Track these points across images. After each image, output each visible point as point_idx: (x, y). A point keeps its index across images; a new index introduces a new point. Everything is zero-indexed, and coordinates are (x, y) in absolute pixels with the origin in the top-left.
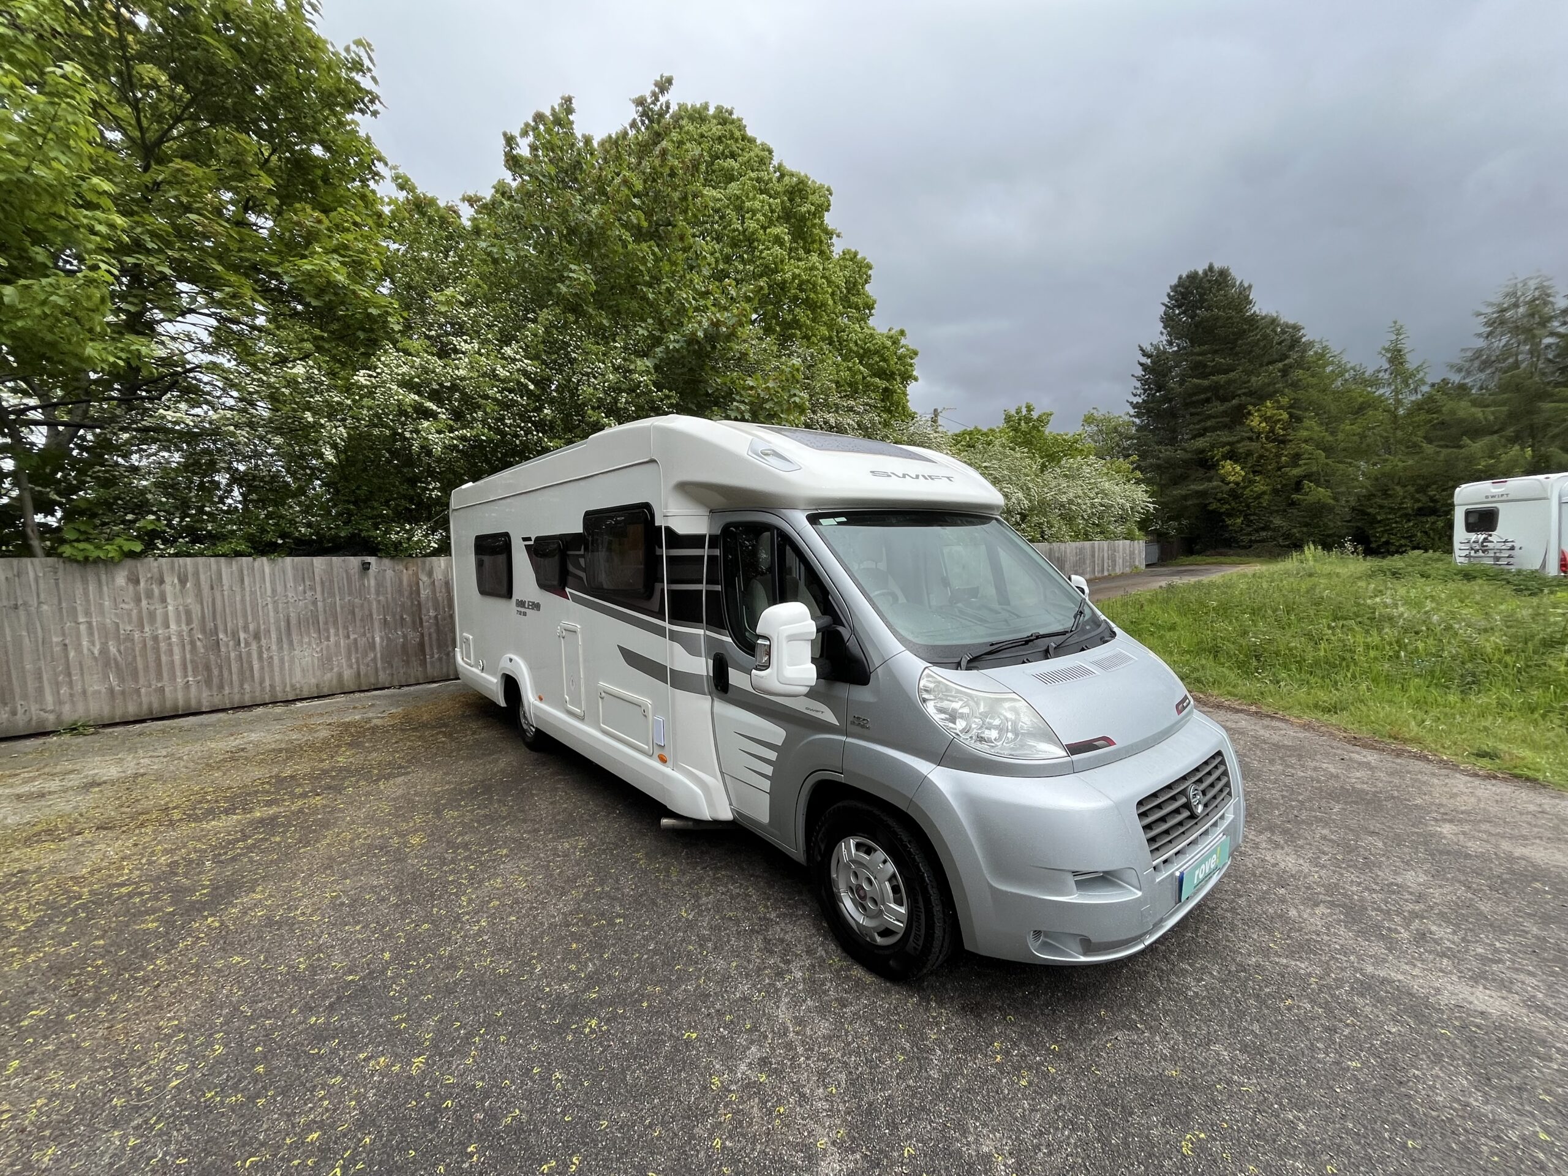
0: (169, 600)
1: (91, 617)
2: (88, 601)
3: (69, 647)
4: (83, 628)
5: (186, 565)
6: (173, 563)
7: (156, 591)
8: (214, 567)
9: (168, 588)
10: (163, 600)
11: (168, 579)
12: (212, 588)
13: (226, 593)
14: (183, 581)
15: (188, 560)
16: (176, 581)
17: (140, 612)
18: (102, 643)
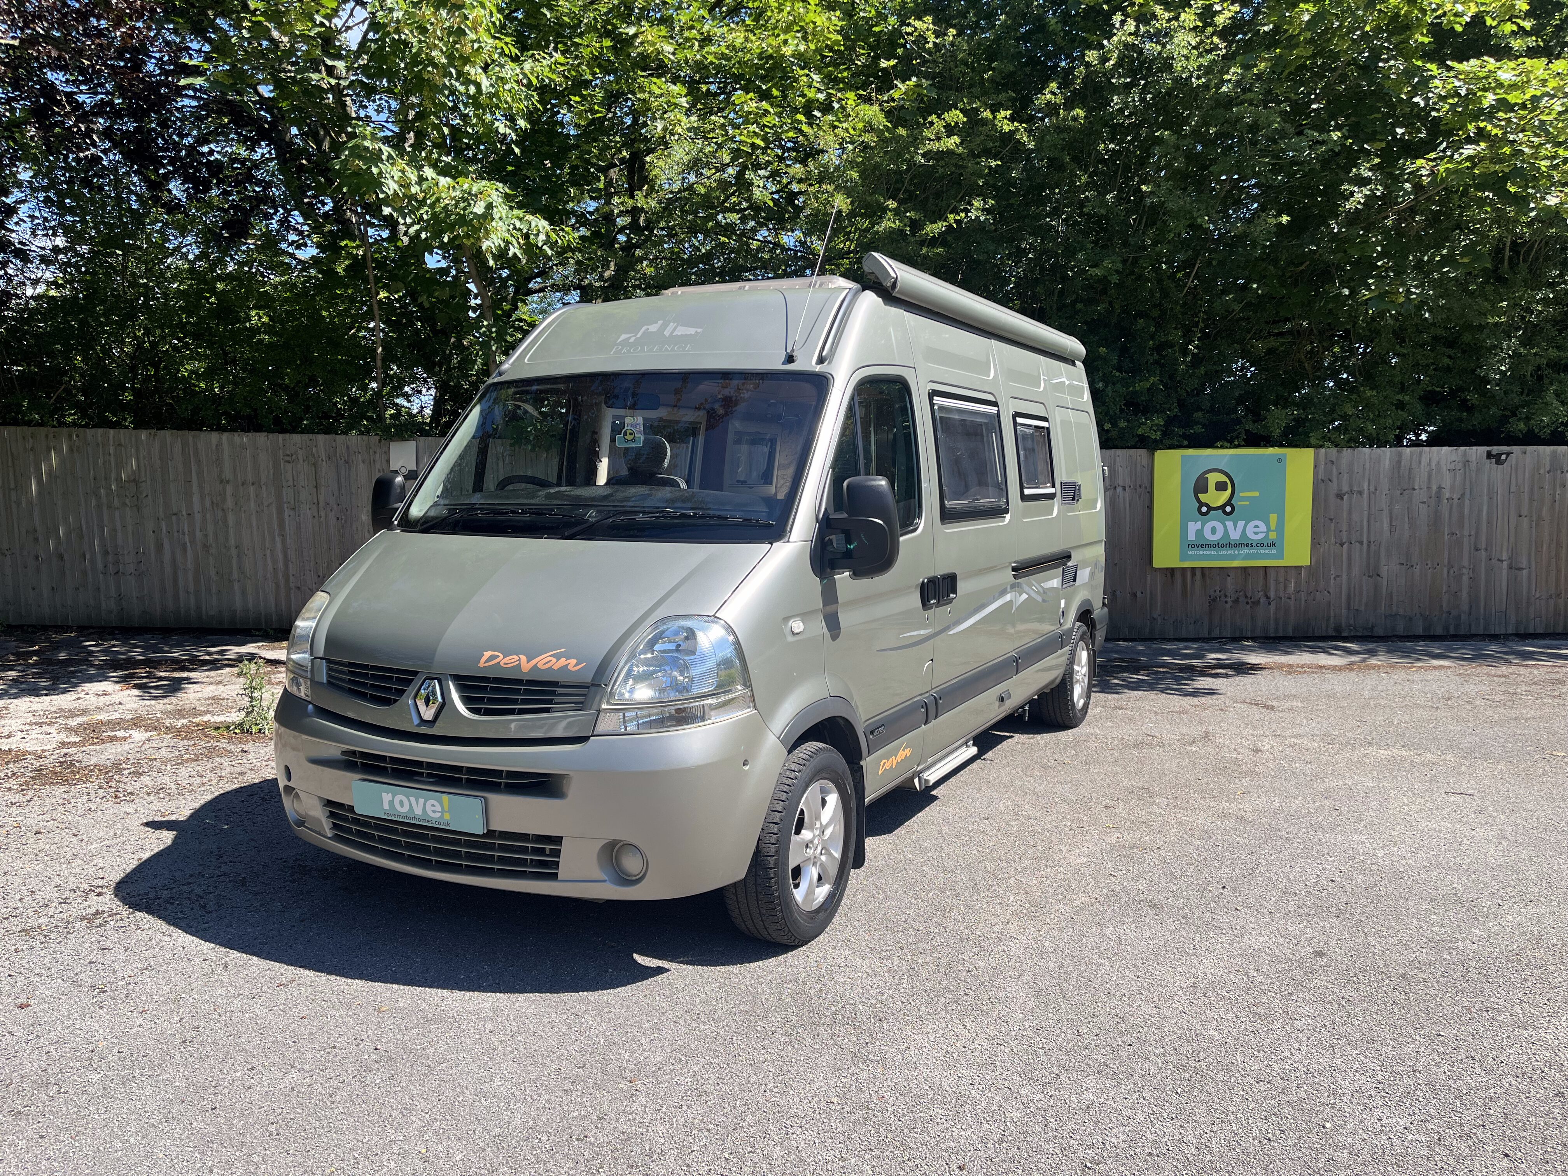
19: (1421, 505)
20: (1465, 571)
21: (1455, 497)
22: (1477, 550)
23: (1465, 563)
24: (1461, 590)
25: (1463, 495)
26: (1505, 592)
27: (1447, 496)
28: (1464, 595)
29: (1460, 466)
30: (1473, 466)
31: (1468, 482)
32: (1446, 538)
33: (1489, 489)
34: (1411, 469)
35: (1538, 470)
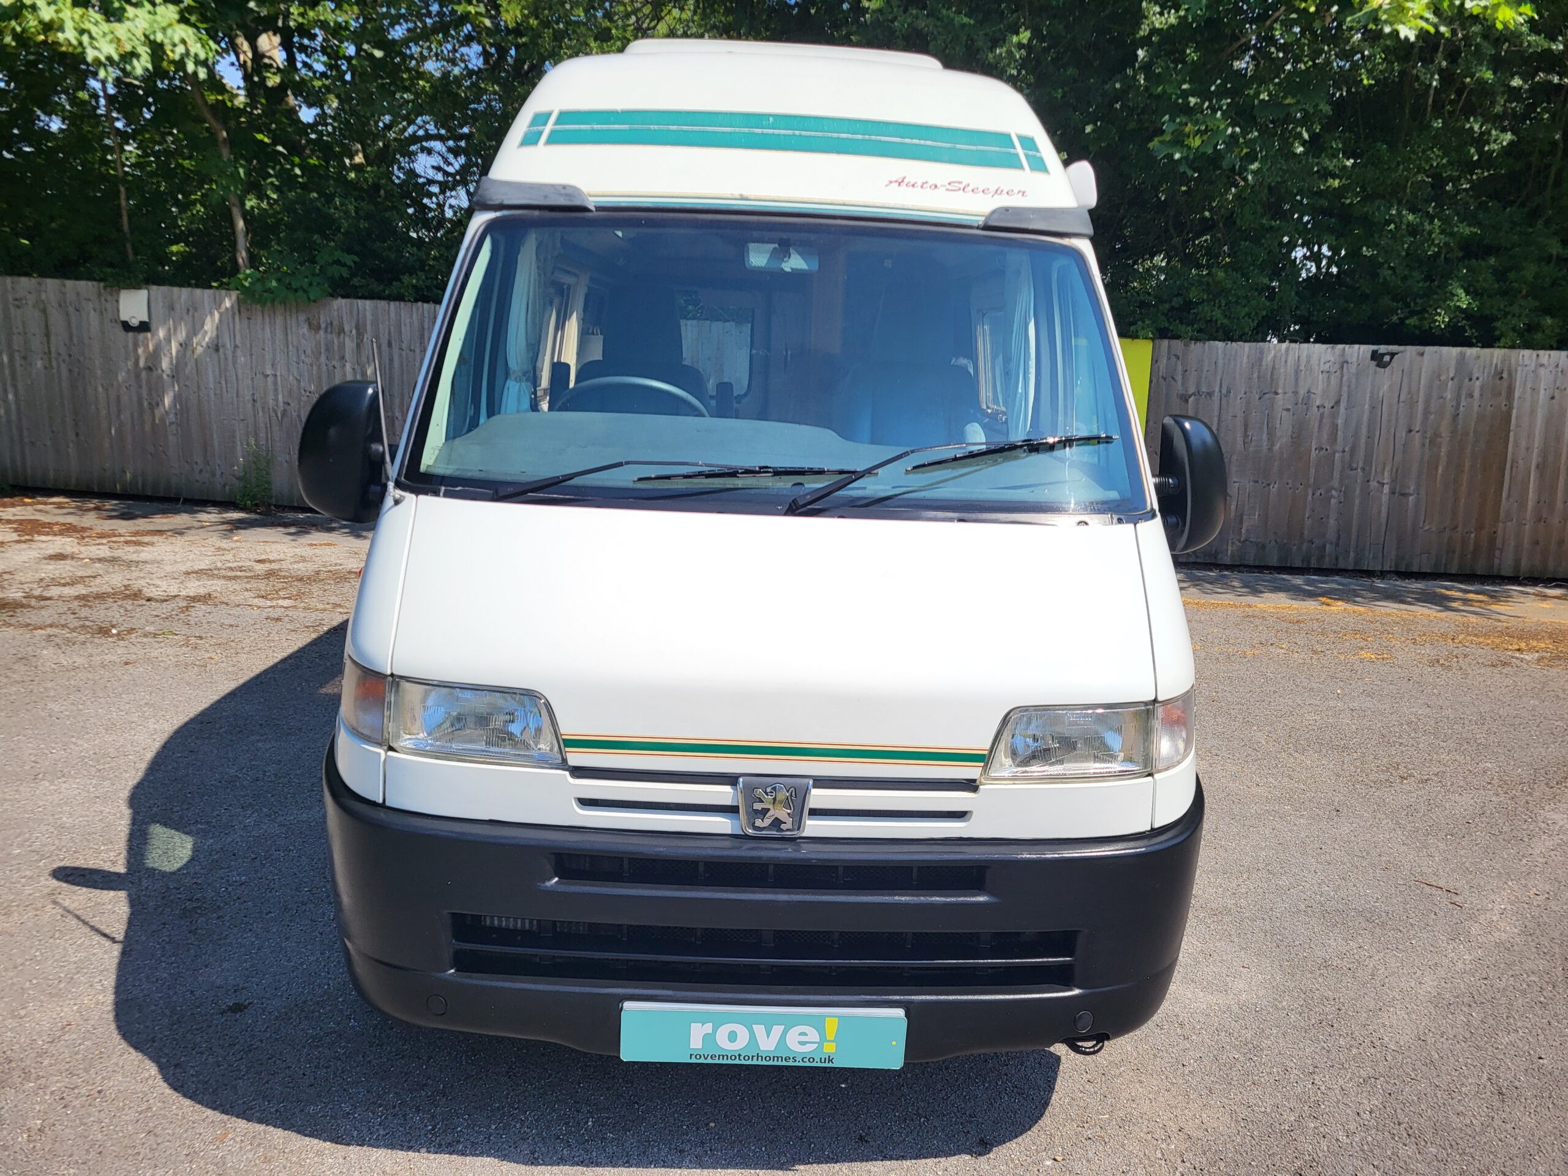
0: (347, 357)
1: (275, 370)
2: (274, 350)
3: (258, 405)
4: (270, 380)
5: (365, 309)
6: (351, 304)
7: (336, 342)
8: (393, 315)
9: (347, 340)
10: (343, 358)
11: (347, 328)
12: (390, 344)
13: (404, 353)
14: (360, 329)
15: (368, 302)
16: (354, 332)
17: (319, 367)
18: (285, 403)
19: (1285, 413)
20: (1334, 493)
21: (1328, 405)
22: (1352, 469)
23: (1335, 483)
24: (1328, 517)
25: (1338, 402)
26: (1384, 521)
27: (1318, 403)
28: (1332, 522)
29: (1337, 366)
30: (1353, 369)
31: (1345, 388)
32: (1314, 453)
33: (1371, 397)
34: (1274, 368)
35: (1439, 376)
